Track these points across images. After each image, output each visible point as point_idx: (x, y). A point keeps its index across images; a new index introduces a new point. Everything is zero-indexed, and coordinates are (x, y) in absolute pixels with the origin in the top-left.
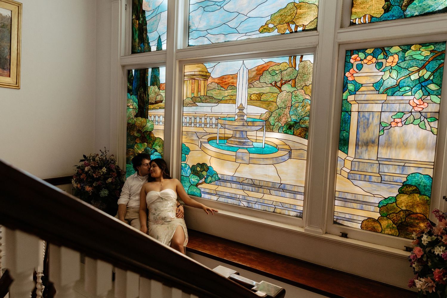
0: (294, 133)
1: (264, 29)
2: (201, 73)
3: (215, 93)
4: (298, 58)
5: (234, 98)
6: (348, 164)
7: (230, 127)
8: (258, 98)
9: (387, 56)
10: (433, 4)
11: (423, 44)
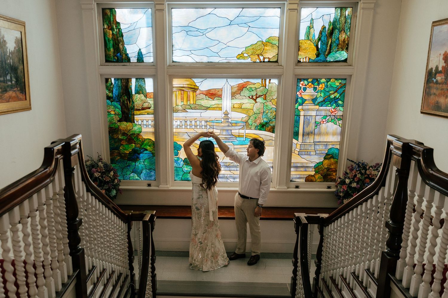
0: (265, 129)
1: (241, 56)
2: (189, 86)
3: (203, 102)
4: (268, 80)
5: (220, 106)
6: (298, 146)
7: (218, 128)
8: (239, 107)
9: (319, 84)
10: (339, 57)
11: (336, 79)
